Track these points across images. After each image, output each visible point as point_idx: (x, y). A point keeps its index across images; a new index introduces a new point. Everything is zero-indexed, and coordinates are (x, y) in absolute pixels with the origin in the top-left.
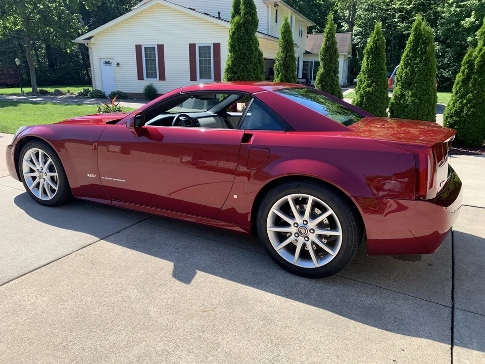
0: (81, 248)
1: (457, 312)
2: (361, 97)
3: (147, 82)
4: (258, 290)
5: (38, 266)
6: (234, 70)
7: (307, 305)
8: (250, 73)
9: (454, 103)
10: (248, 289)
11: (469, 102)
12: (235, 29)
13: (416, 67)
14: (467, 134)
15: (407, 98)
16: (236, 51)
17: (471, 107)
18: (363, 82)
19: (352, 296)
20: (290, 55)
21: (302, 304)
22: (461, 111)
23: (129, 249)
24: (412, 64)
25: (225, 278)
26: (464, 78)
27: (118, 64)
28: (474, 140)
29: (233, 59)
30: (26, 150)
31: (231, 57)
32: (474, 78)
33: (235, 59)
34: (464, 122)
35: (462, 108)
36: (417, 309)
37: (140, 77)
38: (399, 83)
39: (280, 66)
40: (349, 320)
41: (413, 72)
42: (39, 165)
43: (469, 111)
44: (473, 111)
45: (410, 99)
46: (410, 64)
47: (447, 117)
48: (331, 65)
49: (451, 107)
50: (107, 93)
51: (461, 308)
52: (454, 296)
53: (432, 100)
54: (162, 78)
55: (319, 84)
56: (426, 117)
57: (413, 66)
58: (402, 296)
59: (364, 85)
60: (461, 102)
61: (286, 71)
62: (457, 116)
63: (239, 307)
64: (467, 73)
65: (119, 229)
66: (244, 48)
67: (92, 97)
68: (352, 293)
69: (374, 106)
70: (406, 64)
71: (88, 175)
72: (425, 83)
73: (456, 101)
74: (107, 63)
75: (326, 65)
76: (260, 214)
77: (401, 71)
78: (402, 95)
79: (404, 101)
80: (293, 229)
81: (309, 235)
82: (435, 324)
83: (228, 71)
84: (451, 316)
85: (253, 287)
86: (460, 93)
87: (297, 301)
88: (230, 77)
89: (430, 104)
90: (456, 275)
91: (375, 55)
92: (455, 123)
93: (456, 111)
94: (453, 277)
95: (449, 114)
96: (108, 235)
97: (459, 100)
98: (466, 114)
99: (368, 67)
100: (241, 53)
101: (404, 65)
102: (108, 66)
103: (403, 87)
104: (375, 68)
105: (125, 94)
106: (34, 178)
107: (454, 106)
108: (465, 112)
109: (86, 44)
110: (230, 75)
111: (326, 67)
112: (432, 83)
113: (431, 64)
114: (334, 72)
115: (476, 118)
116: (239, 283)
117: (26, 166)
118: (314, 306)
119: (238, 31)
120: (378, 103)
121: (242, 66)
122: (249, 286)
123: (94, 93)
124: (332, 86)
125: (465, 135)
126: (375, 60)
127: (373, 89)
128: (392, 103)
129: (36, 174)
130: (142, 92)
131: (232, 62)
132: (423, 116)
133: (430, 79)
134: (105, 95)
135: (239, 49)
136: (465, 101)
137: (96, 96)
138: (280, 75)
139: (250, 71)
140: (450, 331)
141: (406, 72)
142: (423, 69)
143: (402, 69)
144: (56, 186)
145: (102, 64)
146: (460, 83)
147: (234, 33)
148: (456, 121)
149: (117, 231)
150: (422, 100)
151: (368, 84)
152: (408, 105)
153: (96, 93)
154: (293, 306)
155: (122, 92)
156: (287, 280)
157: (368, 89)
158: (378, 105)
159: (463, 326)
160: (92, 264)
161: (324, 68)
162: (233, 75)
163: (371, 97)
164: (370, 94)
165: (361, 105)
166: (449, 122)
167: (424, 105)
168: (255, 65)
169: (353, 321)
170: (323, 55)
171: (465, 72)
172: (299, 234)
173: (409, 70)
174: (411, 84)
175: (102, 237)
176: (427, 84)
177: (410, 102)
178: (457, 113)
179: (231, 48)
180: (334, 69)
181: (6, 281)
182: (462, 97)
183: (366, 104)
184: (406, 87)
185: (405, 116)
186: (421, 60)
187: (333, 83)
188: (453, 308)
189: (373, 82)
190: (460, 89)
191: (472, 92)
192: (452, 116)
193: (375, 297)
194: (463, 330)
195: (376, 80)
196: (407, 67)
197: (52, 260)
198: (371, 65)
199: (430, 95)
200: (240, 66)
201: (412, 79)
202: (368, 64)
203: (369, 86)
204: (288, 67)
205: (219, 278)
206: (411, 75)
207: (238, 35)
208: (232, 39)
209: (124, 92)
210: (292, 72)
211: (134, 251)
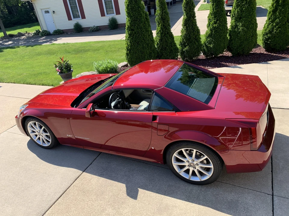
0: (74, 180)
1: (275, 198)
2: (211, 30)
3: (74, 21)
4: (173, 198)
5: (56, 198)
6: (132, 28)
7: (199, 205)
8: (142, 29)
9: (268, 26)
10: (167, 198)
11: (277, 24)
12: (129, 2)
13: (244, 7)
14: (276, 44)
15: (239, 27)
16: (131, 16)
17: (279, 28)
18: (211, 21)
19: (221, 194)
20: (164, 12)
21: (196, 205)
22: (273, 31)
23: (100, 177)
24: (241, 6)
25: (154, 192)
26: (273, 9)
27: (54, 12)
28: (281, 47)
29: (130, 22)
30: (28, 122)
31: (129, 21)
32: (280, 9)
33: (131, 22)
34: (275, 37)
35: (273, 28)
36: (255, 199)
37: (70, 19)
38: (234, 18)
39: (160, 19)
40: (221, 213)
41: (242, 11)
42: (37, 129)
43: (277, 30)
44: (279, 30)
45: (241, 28)
46: (239, 5)
47: (264, 35)
48: (191, 13)
49: (266, 28)
50: (52, 32)
51: (277, 195)
52: (273, 186)
53: (255, 27)
54: (83, 17)
55: (185, 26)
56: (251, 38)
57: (242, 6)
58: (247, 190)
59: (212, 23)
60: (272, 25)
61: (164, 22)
62: (270, 33)
63: (165, 213)
64: (275, 6)
65: (91, 162)
66: (136, 14)
67: (42, 36)
68: (221, 193)
69: (219, 35)
70: (237, 5)
71: (68, 135)
72: (250, 17)
73: (269, 24)
74: (47, 12)
75: (188, 13)
76: (167, 156)
77: (235, 10)
78: (236, 26)
79: (237, 30)
80: (186, 164)
81: (196, 166)
82: (264, 209)
83: (128, 29)
84: (272, 202)
85: (170, 196)
86: (271, 19)
87: (193, 203)
88: (130, 33)
89: (253, 30)
90: (274, 169)
91: (217, 3)
92: (269, 38)
93: (269, 30)
94: (272, 171)
95: (265, 33)
96: (86, 167)
97: (271, 23)
98: (275, 32)
99: (213, 11)
100: (134, 18)
101: (236, 6)
102: (47, 14)
103: (236, 20)
104: (218, 11)
105: (62, 30)
106: (36, 135)
107: (268, 27)
108: (275, 31)
109: (30, 1)
110: (130, 32)
111: (188, 15)
112: (254, 16)
113: (253, 5)
114: (193, 17)
115: (281, 34)
116: (162, 194)
117: (29, 130)
118: (202, 205)
119: (130, 3)
120: (221, 33)
121: (136, 25)
122: (168, 196)
123: (43, 33)
124: (192, 26)
125: (275, 45)
126: (217, 6)
127: (218, 25)
128: (230, 31)
129: (37, 133)
130: (73, 28)
131: (130, 23)
132: (249, 37)
133: (252, 14)
134: (50, 33)
135: (133, 15)
136: (274, 24)
137: (45, 35)
138: (160, 25)
139: (142, 28)
140: (272, 212)
141: (237, 11)
142: (248, 8)
143: (235, 9)
144: (50, 140)
145: (44, 13)
146: (271, 13)
147: (128, 5)
148: (270, 37)
149: (90, 163)
150: (248, 28)
151: (214, 22)
152: (240, 32)
153: (44, 32)
154: (192, 207)
155: (61, 30)
156: (186, 188)
157: (215, 25)
158: (222, 34)
159: (278, 208)
160: (84, 192)
161: (186, 16)
162: (132, 32)
163: (217, 30)
164: (216, 28)
165: (211, 35)
166: (265, 37)
167: (250, 31)
168: (144, 23)
169: (223, 213)
170: (185, 8)
171: (274, 6)
172: (190, 166)
173: (239, 9)
174: (241, 18)
175: (83, 170)
176: (251, 17)
177: (241, 30)
178: (270, 32)
179: (128, 14)
180: (193, 16)
181: (44, 213)
182: (272, 22)
183: (214, 35)
184: (238, 20)
185: (238, 39)
186: (246, 3)
187: (193, 24)
188: (273, 195)
189: (217, 20)
190: (271, 16)
191: (279, 18)
192: (267, 34)
193: (233, 194)
194: (278, 211)
195: (219, 19)
196: (238, 7)
197: (62, 193)
198: (215, 9)
199: (253, 24)
200: (135, 25)
201: (242, 14)
202: (213, 8)
203: (215, 23)
204: (164, 19)
205: (151, 192)
206: (241, 13)
207: (131, 6)
208: (127, 9)
209: (61, 29)
210: (167, 21)
211: (103, 178)
